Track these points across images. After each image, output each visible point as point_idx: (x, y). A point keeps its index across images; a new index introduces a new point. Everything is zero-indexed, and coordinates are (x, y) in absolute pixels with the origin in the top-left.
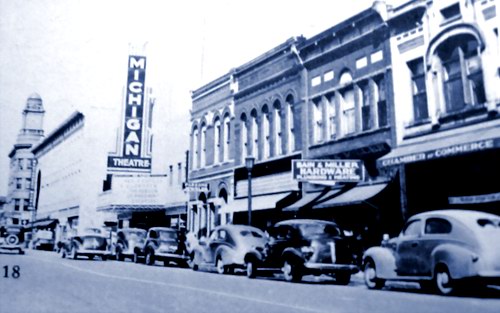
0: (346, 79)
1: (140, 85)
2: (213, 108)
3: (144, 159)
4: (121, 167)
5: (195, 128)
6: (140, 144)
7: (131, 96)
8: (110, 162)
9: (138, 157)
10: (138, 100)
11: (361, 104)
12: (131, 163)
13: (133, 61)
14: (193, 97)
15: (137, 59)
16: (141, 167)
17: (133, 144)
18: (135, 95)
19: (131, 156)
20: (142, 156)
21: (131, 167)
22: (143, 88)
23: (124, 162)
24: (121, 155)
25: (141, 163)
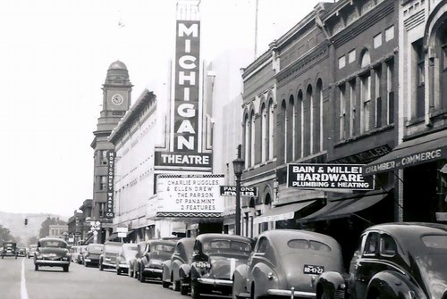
0: (367, 61)
1: (193, 59)
2: (259, 92)
3: (202, 155)
4: (171, 164)
5: (246, 117)
6: (196, 136)
7: (181, 73)
8: (158, 159)
9: (194, 152)
10: (192, 78)
11: (377, 95)
12: (185, 159)
13: (182, 27)
14: (244, 76)
15: (188, 24)
16: (199, 165)
17: (187, 135)
18: (187, 72)
19: (185, 151)
20: (199, 151)
21: (185, 164)
22: (197, 62)
23: (176, 159)
24: (172, 150)
25: (198, 160)
